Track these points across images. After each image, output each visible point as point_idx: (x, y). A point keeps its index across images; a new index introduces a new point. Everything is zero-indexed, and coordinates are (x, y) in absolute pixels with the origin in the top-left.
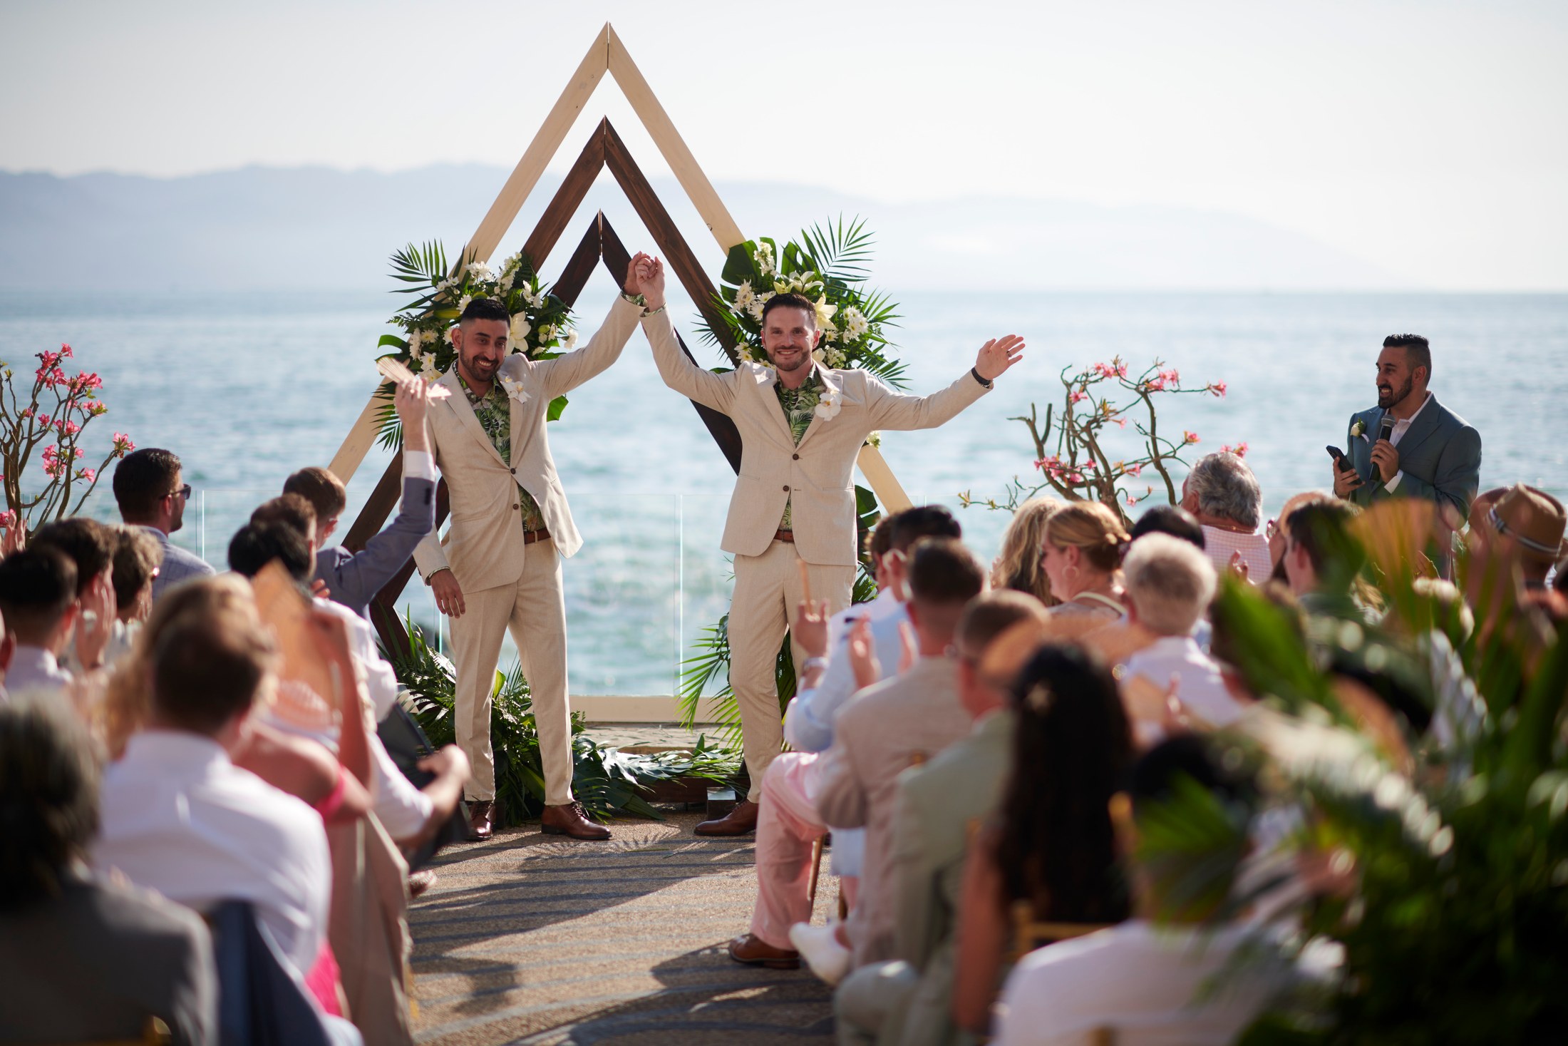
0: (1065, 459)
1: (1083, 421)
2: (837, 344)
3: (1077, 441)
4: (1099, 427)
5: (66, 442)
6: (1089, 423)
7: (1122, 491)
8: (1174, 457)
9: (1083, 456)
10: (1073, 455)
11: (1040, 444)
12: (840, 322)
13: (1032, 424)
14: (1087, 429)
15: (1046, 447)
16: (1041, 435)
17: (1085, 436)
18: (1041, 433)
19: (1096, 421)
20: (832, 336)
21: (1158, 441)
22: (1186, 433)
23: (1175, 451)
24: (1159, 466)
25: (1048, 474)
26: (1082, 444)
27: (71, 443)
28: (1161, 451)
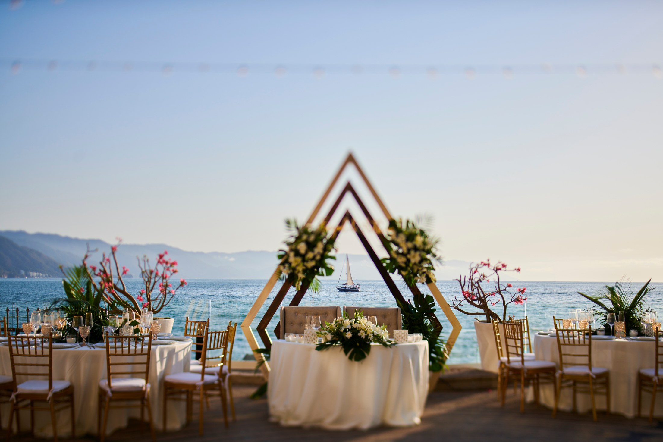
0: (470, 291)
1: (476, 280)
2: (424, 250)
3: (474, 287)
4: (481, 281)
5: (164, 281)
6: (478, 281)
7: (489, 301)
8: (505, 290)
9: (476, 291)
10: (473, 290)
11: (462, 288)
12: (424, 243)
13: (460, 281)
14: (477, 282)
15: (464, 288)
16: (463, 285)
17: (476, 285)
18: (463, 284)
19: (480, 280)
20: (422, 247)
21: (500, 285)
22: (508, 284)
23: (506, 289)
24: (500, 294)
25: (465, 296)
26: (475, 288)
27: (167, 281)
28: (501, 289)
